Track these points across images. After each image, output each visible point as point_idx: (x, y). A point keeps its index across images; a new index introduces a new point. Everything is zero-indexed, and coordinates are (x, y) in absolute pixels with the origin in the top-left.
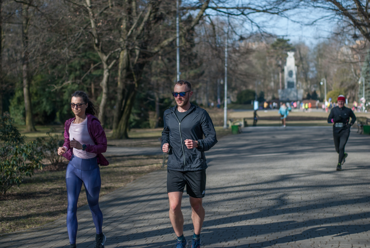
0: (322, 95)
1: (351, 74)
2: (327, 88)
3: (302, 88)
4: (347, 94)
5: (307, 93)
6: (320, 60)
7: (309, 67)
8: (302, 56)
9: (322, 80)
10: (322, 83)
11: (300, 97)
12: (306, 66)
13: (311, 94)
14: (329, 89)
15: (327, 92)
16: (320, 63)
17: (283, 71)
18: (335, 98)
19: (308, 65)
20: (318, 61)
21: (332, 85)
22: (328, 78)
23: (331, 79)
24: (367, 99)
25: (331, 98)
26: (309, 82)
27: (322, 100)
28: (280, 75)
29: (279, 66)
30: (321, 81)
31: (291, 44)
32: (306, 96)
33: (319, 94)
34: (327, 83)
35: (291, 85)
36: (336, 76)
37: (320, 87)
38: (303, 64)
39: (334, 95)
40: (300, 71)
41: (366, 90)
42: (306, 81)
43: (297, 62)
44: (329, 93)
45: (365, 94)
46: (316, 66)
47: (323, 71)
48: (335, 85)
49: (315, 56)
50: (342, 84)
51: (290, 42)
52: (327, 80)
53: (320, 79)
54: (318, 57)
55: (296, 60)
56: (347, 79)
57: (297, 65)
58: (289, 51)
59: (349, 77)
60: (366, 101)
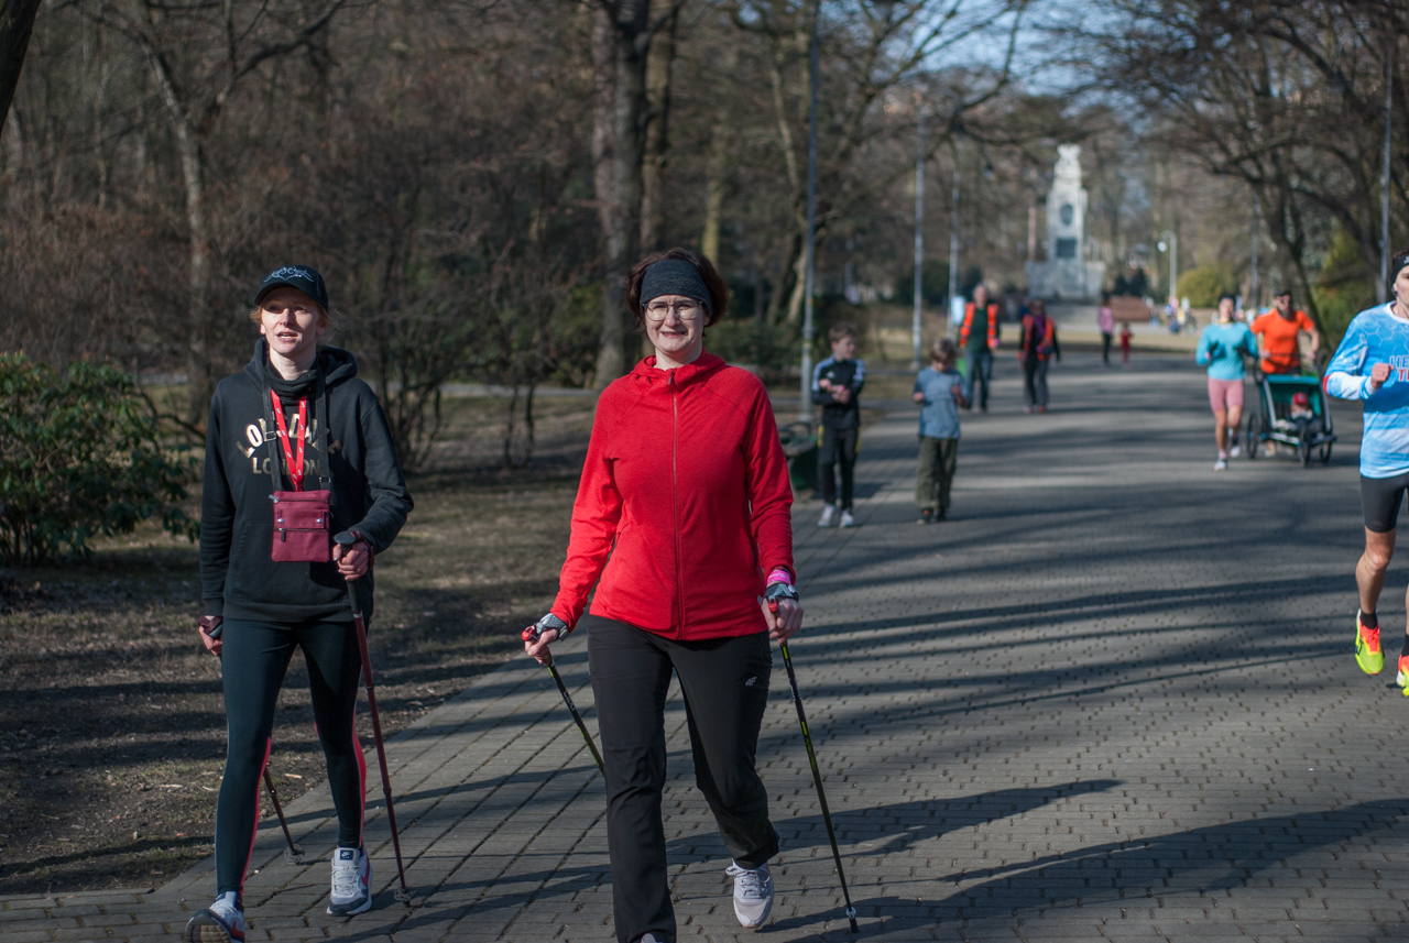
0: (1164, 282)
2: (1180, 260)
3: (1101, 258)
4: (1243, 281)
5: (1115, 273)
7: (1123, 189)
8: (1103, 154)
9: (1164, 235)
10: (1162, 247)
11: (1094, 287)
12: (1114, 188)
13: (1128, 278)
14: (1184, 264)
15: (1180, 271)
16: (1158, 181)
17: (1042, 201)
19: (1122, 184)
20: (1154, 172)
21: (1195, 250)
22: (1183, 231)
23: (1193, 233)
26: (1122, 239)
27: (1161, 299)
28: (1032, 211)
29: (1028, 185)
30: (1159, 241)
32: (1111, 285)
33: (1154, 280)
34: (1179, 245)
35: (1066, 247)
36: (1208, 222)
37: (1161, 258)
38: (1104, 181)
39: (1200, 284)
40: (1095, 205)
42: (1114, 234)
43: (1087, 174)
44: (1188, 275)
46: (1148, 185)
47: (1167, 205)
48: (1205, 254)
50: (1226, 248)
52: (1179, 237)
53: (1157, 233)
55: (1084, 167)
57: (1086, 185)
58: (1063, 142)
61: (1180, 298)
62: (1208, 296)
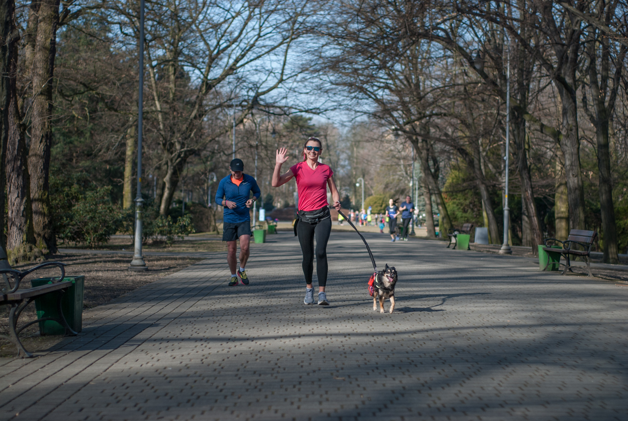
0: (358, 202)
1: (399, 173)
2: (365, 192)
6: (355, 149)
7: (339, 159)
8: (330, 143)
9: (358, 180)
10: (358, 185)
12: (334, 158)
14: (367, 194)
15: (365, 199)
16: (355, 155)
18: (377, 207)
19: (338, 156)
20: (352, 152)
21: (372, 187)
22: (366, 177)
23: (372, 179)
24: (421, 208)
25: (372, 206)
26: (339, 182)
27: (357, 208)
29: (295, 157)
30: (357, 182)
31: (314, 125)
33: (353, 202)
34: (365, 184)
36: (378, 174)
37: (356, 191)
38: (330, 155)
39: (375, 203)
41: (420, 196)
44: (368, 199)
45: (419, 201)
46: (350, 158)
47: (359, 166)
48: (377, 189)
49: (349, 144)
50: (387, 186)
51: (311, 123)
52: (365, 181)
53: (356, 180)
54: (352, 146)
56: (394, 180)
59: (397, 177)
60: (420, 211)
61: (366, 209)
62: (379, 208)
